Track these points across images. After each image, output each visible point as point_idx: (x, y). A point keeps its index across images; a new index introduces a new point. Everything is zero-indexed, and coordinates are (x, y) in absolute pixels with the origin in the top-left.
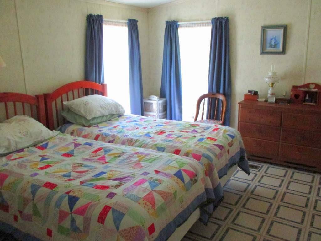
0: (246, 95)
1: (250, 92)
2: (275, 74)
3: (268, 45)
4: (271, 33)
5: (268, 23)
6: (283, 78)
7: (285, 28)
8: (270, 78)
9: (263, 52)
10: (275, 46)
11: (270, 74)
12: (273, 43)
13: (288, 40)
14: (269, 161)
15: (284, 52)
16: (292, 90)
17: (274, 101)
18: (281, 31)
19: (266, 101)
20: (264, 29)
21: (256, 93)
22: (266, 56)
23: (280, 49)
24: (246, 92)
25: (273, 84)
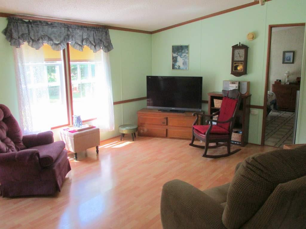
0: (275, 82)
1: (277, 80)
2: (289, 72)
3: (286, 59)
4: (287, 55)
5: (286, 50)
6: (293, 74)
7: (294, 52)
8: (286, 74)
9: (283, 63)
10: (289, 60)
11: (287, 72)
12: (288, 59)
13: (295, 58)
14: (287, 110)
15: (293, 63)
16: (297, 79)
17: (288, 84)
18: (292, 53)
19: (285, 84)
20: (284, 53)
21: (280, 81)
22: (285, 65)
23: (292, 61)
24: (276, 81)
25: (288, 76)
